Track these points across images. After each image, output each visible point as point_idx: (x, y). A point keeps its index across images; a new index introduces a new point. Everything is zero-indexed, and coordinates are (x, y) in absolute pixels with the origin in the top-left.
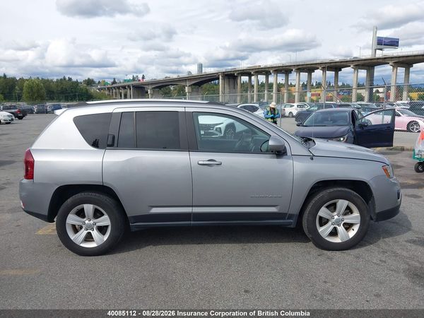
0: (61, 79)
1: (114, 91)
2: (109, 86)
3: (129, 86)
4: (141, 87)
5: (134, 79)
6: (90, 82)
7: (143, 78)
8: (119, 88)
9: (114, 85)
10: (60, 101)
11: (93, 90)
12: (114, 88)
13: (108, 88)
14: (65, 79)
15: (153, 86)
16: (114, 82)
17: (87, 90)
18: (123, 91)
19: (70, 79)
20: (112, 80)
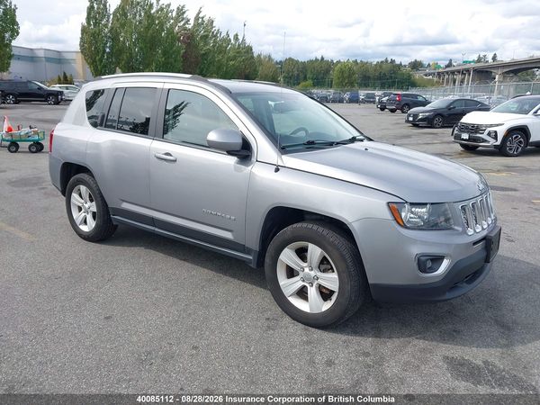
0: (382, 62)
1: (446, 76)
2: (440, 70)
3: (468, 71)
4: (487, 72)
5: (479, 60)
6: (416, 65)
7: (494, 58)
8: (453, 73)
9: (448, 69)
10: (375, 89)
11: (417, 75)
12: (447, 72)
13: (439, 73)
14: (386, 61)
15: (505, 70)
16: (450, 65)
17: (410, 76)
18: (458, 77)
19: (393, 61)
20: (448, 62)
